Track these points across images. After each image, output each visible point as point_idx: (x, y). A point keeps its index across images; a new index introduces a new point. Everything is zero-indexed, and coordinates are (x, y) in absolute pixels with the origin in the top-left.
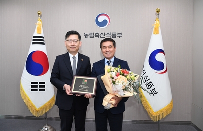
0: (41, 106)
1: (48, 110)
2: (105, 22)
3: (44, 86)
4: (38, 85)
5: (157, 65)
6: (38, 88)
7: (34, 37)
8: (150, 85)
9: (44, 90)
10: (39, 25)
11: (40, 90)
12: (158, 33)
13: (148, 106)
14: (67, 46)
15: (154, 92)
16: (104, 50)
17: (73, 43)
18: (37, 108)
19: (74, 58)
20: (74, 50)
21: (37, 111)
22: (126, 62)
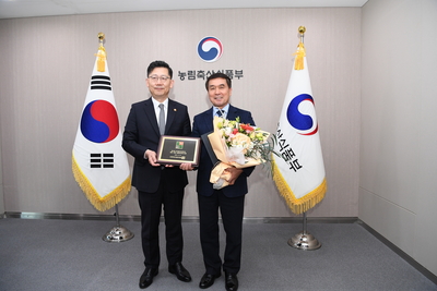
0: (108, 193)
1: (119, 200)
2: (213, 53)
3: (112, 161)
4: (102, 158)
5: (300, 121)
6: (102, 163)
7: (93, 78)
8: (288, 155)
9: (112, 166)
10: (101, 57)
11: (105, 166)
12: (302, 68)
13: (286, 189)
14: (150, 86)
15: (296, 166)
16: (212, 92)
17: (159, 82)
18: (102, 197)
19: (161, 106)
20: (162, 93)
21: (101, 202)
22: (250, 113)
